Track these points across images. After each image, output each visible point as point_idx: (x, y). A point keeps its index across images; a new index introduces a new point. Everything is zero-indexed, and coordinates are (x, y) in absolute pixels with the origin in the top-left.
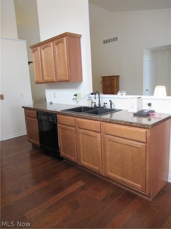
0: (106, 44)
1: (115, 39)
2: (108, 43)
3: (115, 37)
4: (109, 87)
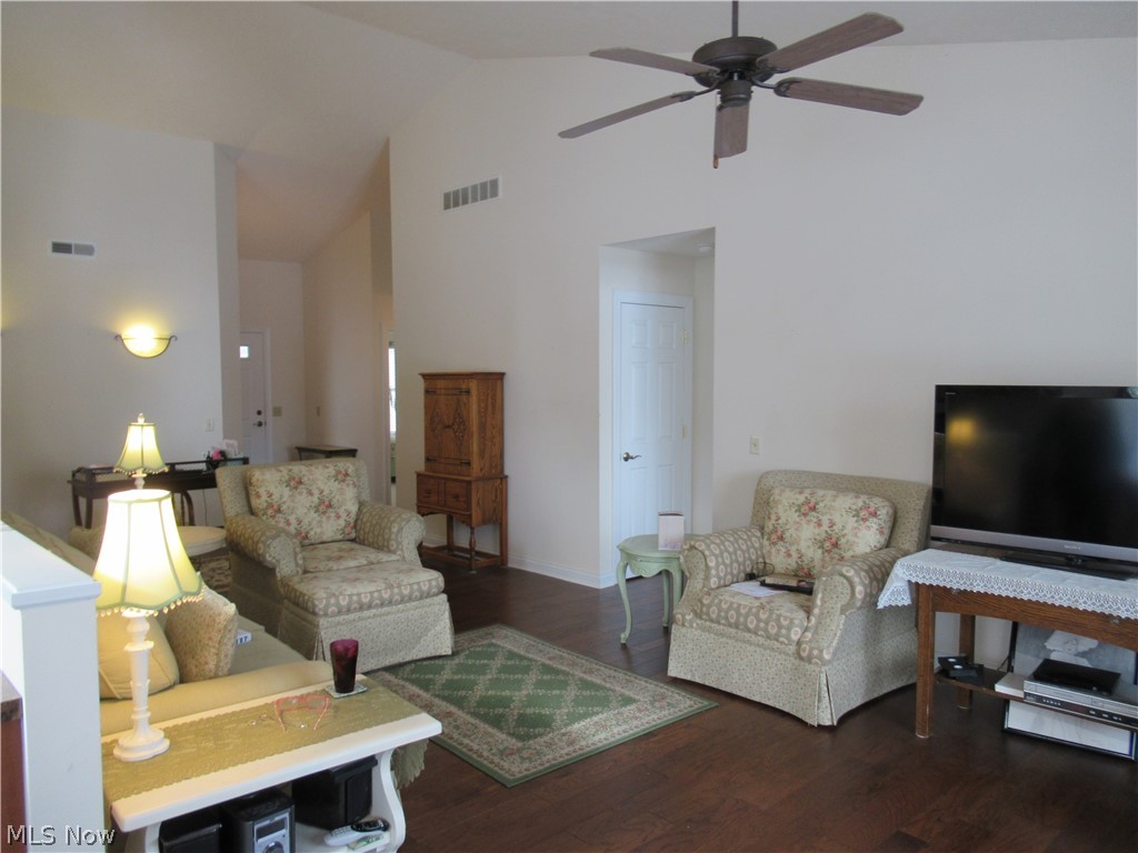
0: (453, 211)
1: (488, 190)
2: (461, 208)
3: (487, 178)
4: (449, 427)
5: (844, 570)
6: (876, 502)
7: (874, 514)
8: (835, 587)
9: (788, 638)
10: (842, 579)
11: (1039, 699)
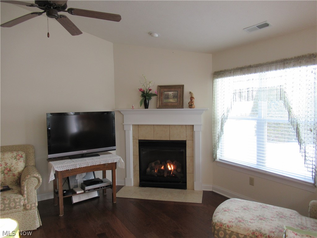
5: (35, 175)
6: (20, 153)
7: (22, 157)
8: (32, 182)
9: (20, 205)
10: (34, 178)
11: (89, 190)
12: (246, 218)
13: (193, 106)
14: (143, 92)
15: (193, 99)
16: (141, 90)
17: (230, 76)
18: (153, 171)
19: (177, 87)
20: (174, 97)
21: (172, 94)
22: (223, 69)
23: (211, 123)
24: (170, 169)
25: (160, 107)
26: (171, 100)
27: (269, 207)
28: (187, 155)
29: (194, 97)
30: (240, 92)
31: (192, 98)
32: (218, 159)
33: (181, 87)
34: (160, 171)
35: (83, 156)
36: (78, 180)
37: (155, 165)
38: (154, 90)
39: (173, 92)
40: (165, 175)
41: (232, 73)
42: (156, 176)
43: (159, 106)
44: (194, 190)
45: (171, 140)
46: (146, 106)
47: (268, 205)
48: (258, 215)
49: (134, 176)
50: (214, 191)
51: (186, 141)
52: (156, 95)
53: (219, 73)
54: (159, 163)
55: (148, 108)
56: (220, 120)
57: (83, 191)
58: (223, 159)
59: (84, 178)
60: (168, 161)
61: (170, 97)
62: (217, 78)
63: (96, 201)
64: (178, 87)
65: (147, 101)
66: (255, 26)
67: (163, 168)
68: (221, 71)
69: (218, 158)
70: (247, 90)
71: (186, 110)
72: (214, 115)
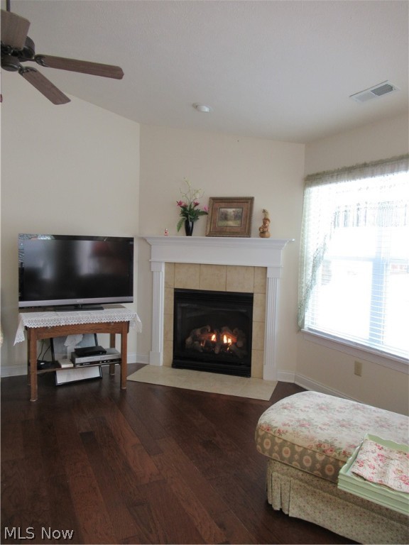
11: (81, 364)
12: (316, 422)
13: (267, 234)
14: (184, 208)
15: (268, 222)
16: (180, 204)
17: (330, 183)
18: (196, 342)
19: (241, 201)
20: (237, 217)
21: (233, 213)
22: (320, 170)
23: (297, 264)
24: (225, 341)
25: (210, 234)
26: (231, 223)
27: (367, 409)
28: (254, 319)
29: (269, 218)
30: (346, 211)
31: (266, 220)
32: (306, 329)
33: (250, 201)
34: (209, 343)
35: (76, 307)
36: (68, 348)
37: (202, 333)
38: (203, 205)
39: (234, 209)
40: (217, 351)
41: (335, 178)
42: (202, 351)
43: (210, 232)
44: (262, 378)
45: (228, 291)
46: (189, 232)
47: (368, 406)
48: (341, 419)
49: (164, 348)
50: (297, 383)
51: (252, 294)
52: (206, 213)
53: (314, 178)
54: (209, 330)
55: (191, 235)
56: (312, 259)
57: (72, 365)
58: (314, 328)
59: (78, 344)
60: (224, 328)
61: (229, 217)
62: (310, 186)
63: (96, 384)
64: (245, 201)
65: (190, 223)
66: (369, 91)
67: (214, 337)
68: (317, 174)
69: (306, 327)
70: (357, 207)
71: (255, 240)
72: (302, 252)
